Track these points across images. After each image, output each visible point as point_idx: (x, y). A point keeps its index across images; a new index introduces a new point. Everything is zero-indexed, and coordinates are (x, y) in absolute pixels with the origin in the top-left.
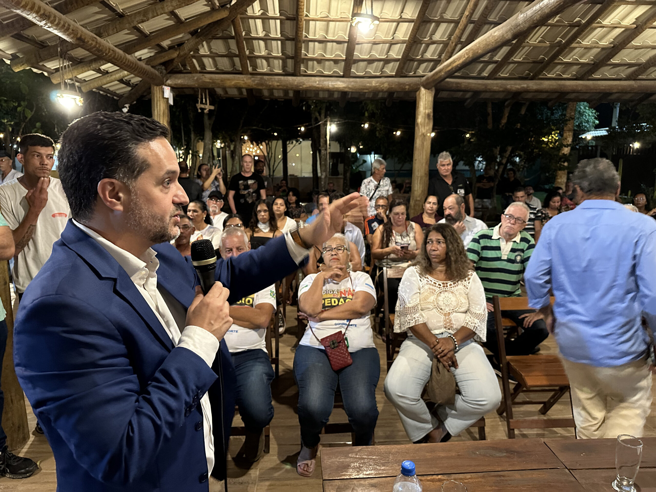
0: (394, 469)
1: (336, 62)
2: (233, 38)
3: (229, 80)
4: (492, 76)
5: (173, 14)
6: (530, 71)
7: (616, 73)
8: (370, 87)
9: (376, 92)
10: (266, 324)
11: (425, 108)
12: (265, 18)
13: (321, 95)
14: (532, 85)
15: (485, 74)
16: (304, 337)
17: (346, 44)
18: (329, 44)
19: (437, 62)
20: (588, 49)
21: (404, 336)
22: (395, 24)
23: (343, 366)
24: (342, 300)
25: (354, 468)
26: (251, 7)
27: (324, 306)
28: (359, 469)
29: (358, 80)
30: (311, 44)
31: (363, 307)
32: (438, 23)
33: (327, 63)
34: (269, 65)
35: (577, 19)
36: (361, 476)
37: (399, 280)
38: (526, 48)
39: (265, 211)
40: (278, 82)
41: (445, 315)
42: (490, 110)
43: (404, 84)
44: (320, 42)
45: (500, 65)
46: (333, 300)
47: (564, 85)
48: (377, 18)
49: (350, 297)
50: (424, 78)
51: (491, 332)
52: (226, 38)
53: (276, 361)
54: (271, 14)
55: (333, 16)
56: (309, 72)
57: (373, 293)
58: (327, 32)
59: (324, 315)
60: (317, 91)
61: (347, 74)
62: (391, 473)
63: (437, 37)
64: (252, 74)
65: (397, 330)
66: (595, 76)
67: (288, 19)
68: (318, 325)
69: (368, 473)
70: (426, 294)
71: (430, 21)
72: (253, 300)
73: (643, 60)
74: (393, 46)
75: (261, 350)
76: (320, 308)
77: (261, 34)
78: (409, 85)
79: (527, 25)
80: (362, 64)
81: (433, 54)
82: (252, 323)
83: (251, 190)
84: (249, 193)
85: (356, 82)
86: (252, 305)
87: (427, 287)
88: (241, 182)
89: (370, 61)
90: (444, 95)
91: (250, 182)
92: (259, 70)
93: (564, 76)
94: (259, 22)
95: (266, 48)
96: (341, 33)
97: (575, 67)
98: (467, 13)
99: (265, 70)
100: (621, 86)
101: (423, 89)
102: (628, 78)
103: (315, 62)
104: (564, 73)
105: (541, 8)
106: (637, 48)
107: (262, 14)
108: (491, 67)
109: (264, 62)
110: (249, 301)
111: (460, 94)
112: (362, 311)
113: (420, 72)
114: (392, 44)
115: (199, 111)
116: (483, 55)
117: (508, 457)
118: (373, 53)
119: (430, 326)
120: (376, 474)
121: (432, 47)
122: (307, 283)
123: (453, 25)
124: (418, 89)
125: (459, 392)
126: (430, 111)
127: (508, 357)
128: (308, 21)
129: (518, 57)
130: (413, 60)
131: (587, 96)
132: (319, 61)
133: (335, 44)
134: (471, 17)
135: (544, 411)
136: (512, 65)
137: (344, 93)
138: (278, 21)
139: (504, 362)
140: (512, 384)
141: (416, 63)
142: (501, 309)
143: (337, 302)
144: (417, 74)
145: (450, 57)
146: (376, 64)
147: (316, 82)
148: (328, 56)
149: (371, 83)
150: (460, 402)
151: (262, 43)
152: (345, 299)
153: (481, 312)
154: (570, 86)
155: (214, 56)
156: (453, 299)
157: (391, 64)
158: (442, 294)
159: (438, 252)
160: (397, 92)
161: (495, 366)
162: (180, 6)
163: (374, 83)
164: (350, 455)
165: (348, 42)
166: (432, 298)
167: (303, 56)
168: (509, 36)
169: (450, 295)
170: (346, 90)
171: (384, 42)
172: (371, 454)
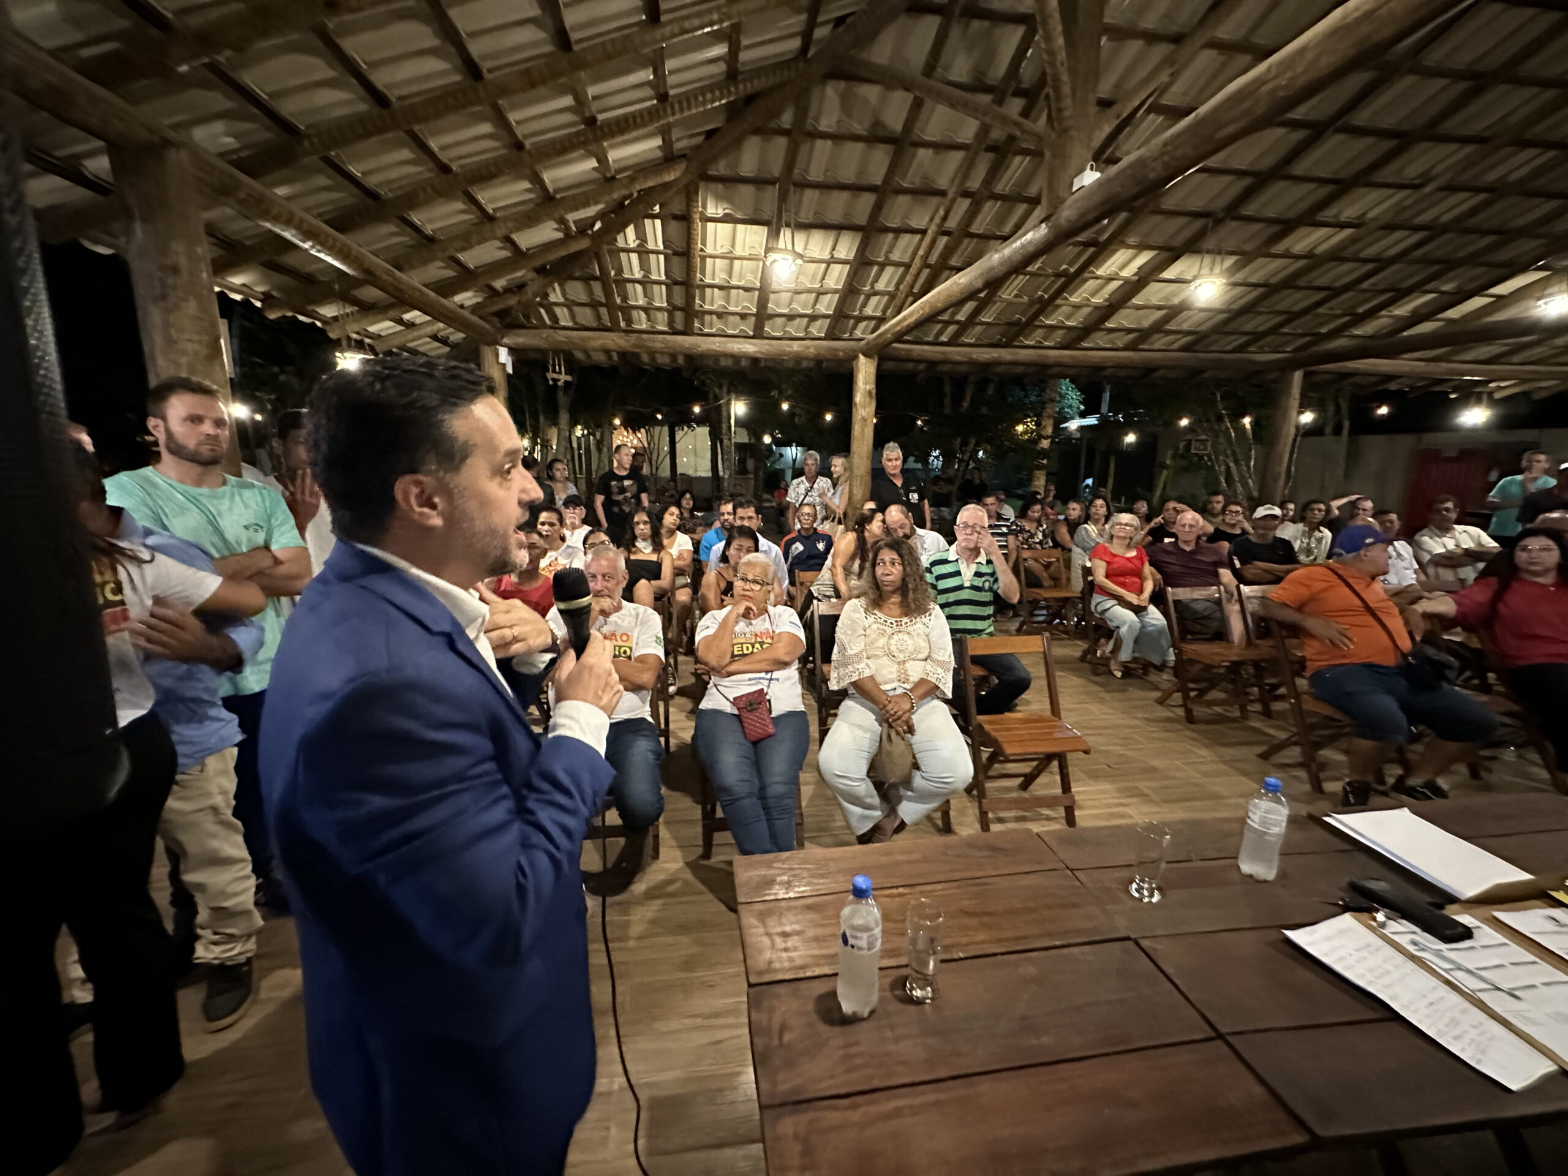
0: (837, 882)
1: (743, 316)
2: (595, 279)
3: (593, 339)
4: (952, 342)
5: (508, 240)
6: (1003, 336)
7: (1111, 341)
8: (791, 352)
9: (798, 359)
10: (651, 684)
11: (866, 383)
12: (643, 252)
13: (723, 362)
14: (1005, 354)
15: (944, 338)
16: (705, 698)
17: (757, 293)
18: (734, 292)
19: (881, 320)
20: (1077, 307)
21: (843, 694)
22: (824, 266)
23: (761, 736)
24: (757, 645)
25: (781, 883)
26: (622, 234)
27: (733, 656)
28: (788, 885)
29: (774, 342)
30: (708, 291)
31: (787, 653)
32: (882, 266)
33: (731, 318)
34: (649, 320)
35: (1064, 267)
36: (792, 895)
37: (836, 618)
38: (998, 304)
39: (645, 523)
40: (662, 342)
41: (899, 663)
42: (947, 389)
43: (836, 350)
44: (721, 288)
45: (964, 327)
46: (745, 646)
47: (1046, 356)
48: (801, 256)
49: (769, 641)
50: (863, 342)
51: (958, 685)
52: (587, 279)
53: (666, 733)
54: (651, 246)
55: (738, 252)
56: (706, 330)
57: (801, 634)
58: (730, 274)
59: (734, 667)
60: (717, 356)
61: (759, 334)
62: (834, 887)
63: (880, 286)
64: (625, 331)
65: (833, 686)
66: (1085, 345)
67: (676, 253)
68: (726, 682)
69: (802, 889)
70: (873, 636)
71: (871, 264)
72: (631, 649)
73: (1146, 324)
74: (821, 297)
75: (644, 719)
76: (728, 659)
77: (638, 275)
78: (844, 351)
79: (1004, 269)
80: (780, 321)
81: (874, 310)
82: (630, 682)
83: (628, 495)
84: (625, 499)
85: (771, 345)
86: (629, 658)
87: (874, 627)
88: (613, 483)
89: (791, 317)
90: (890, 365)
91: (627, 483)
92: (636, 327)
93: (1046, 344)
94: (634, 257)
95: (645, 295)
96: (750, 277)
97: (1061, 332)
98: (921, 252)
99: (644, 326)
100: (1118, 357)
101: (861, 357)
102: (1126, 348)
103: (714, 317)
104: (1045, 339)
105: (1023, 246)
106: (1138, 308)
107: (638, 246)
108: (952, 329)
109: (643, 315)
110: (625, 652)
111: (911, 365)
112: (787, 659)
113: (858, 333)
114: (820, 293)
115: (551, 382)
116: (942, 311)
117: (990, 857)
118: (794, 306)
119: (878, 679)
120: (812, 891)
121: (874, 300)
122: (708, 623)
123: (902, 269)
124: (857, 357)
125: (916, 766)
126: (871, 386)
127: (980, 718)
128: (703, 259)
129: (986, 317)
130: (848, 317)
131: (1072, 372)
132: (720, 315)
133: (741, 291)
134: (927, 258)
135: (1024, 786)
136: (978, 329)
137: (755, 360)
138: (662, 257)
139: (974, 723)
140: (986, 752)
141: (852, 321)
142: (971, 652)
143: (751, 649)
144: (854, 337)
145: (899, 313)
146: (798, 320)
147: (715, 345)
148: (732, 309)
149: (790, 346)
150: (918, 781)
151: (639, 288)
152: (762, 643)
153: (946, 658)
154: (1054, 357)
155: (570, 304)
156: (910, 642)
157: (819, 322)
158: (895, 636)
159: (890, 578)
160: (828, 360)
161: (964, 730)
162: (518, 229)
163: (796, 346)
164: (775, 865)
165: (760, 290)
166: (882, 641)
167: (697, 308)
168: (979, 284)
169: (906, 637)
170: (759, 355)
171: (809, 291)
172: (805, 861)
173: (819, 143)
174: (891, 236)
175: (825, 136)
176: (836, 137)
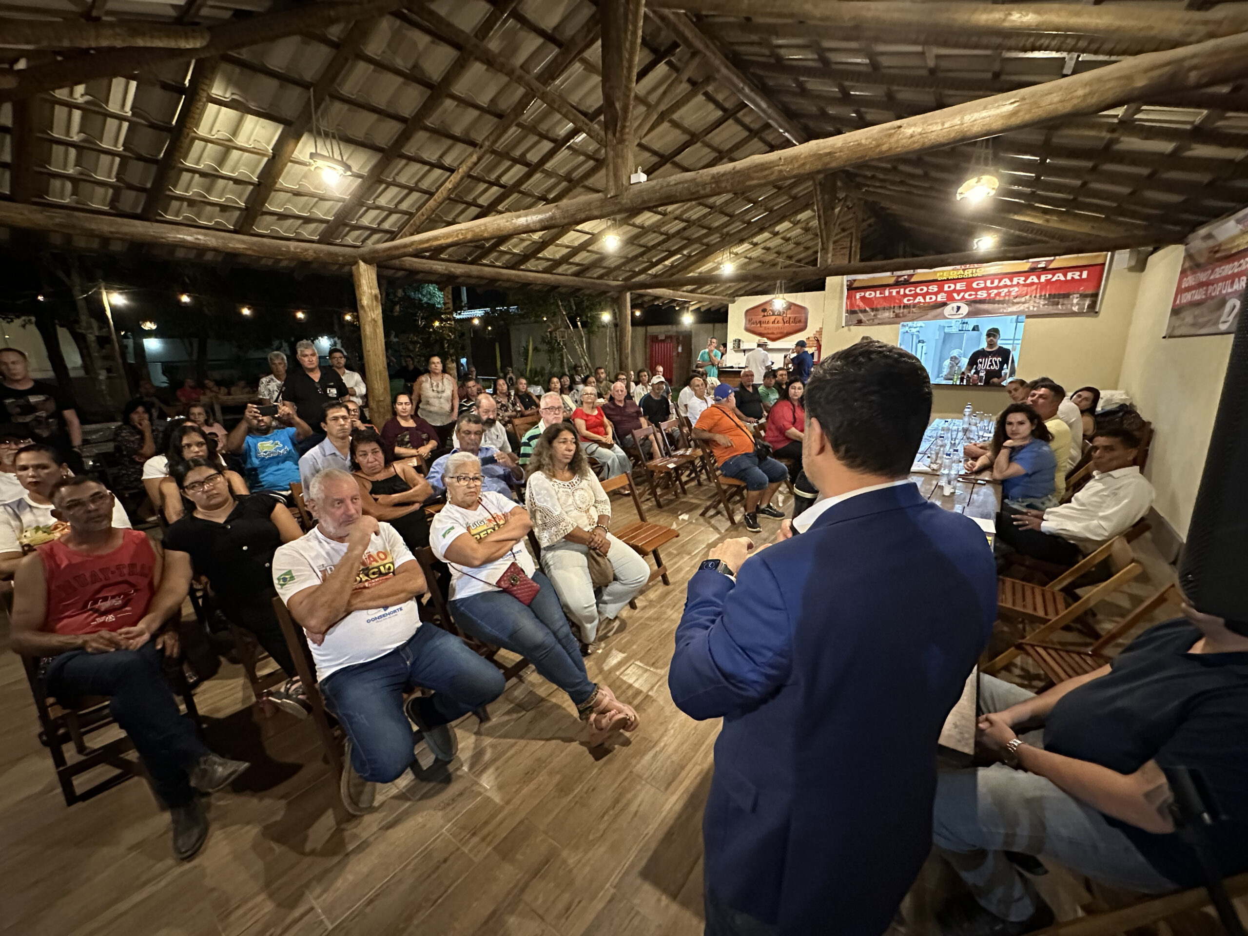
1: (224, 208)
6: (469, 254)
7: (536, 266)
11: (369, 288)
12: (95, 112)
14: (474, 269)
17: (252, 187)
18: (221, 183)
20: (523, 240)
23: (532, 597)
24: (490, 530)
29: (262, 240)
30: (186, 175)
32: (389, 185)
33: (209, 208)
34: (75, 192)
41: (585, 512)
43: (336, 255)
44: (204, 175)
49: (502, 522)
50: (364, 250)
54: (113, 107)
55: (240, 141)
56: (171, 218)
58: (222, 163)
61: (245, 229)
63: (383, 201)
64: (37, 204)
66: (523, 267)
67: (150, 125)
70: (563, 497)
72: (393, 563)
77: (75, 137)
78: (343, 256)
80: (270, 219)
81: (372, 222)
83: (42, 414)
85: (254, 242)
87: (561, 491)
89: (283, 217)
91: (34, 399)
92: (54, 200)
93: (498, 264)
95: (81, 164)
96: (246, 170)
99: (67, 201)
101: (362, 263)
102: (545, 271)
103: (184, 204)
104: (497, 260)
107: (90, 104)
109: (69, 185)
113: (349, 240)
114: (321, 199)
118: (290, 206)
121: (373, 213)
124: (356, 263)
125: (616, 579)
126: (376, 291)
128: (194, 139)
130: (346, 225)
132: (191, 203)
133: (229, 182)
138: (126, 125)
141: (347, 228)
144: (345, 243)
146: (290, 221)
148: (211, 199)
149: (286, 247)
151: (72, 152)
152: (494, 527)
157: (313, 226)
158: (576, 494)
165: (256, 185)
166: (570, 500)
167: (166, 192)
173: (362, 65)
174: (404, 162)
175: (370, 60)
176: (380, 65)
